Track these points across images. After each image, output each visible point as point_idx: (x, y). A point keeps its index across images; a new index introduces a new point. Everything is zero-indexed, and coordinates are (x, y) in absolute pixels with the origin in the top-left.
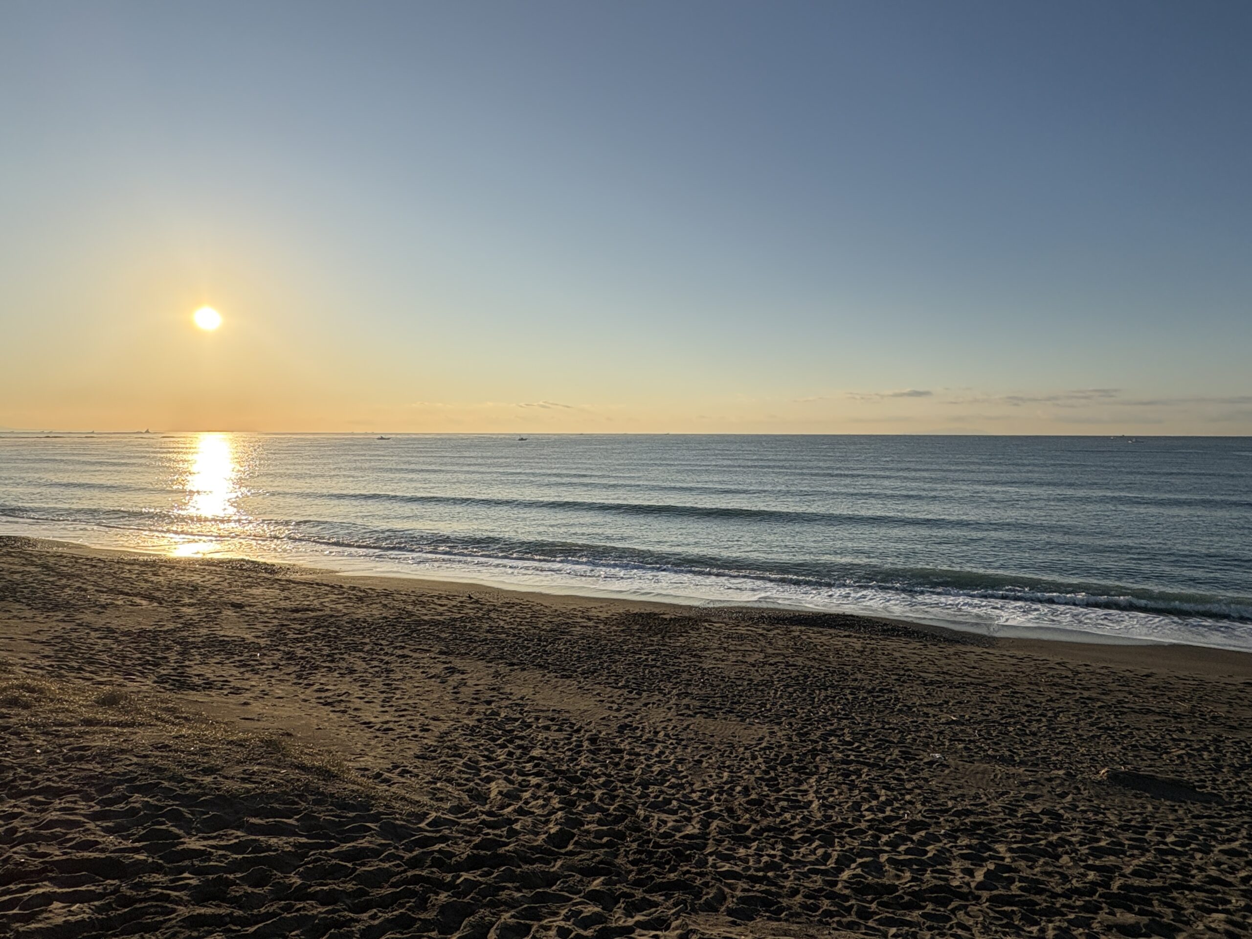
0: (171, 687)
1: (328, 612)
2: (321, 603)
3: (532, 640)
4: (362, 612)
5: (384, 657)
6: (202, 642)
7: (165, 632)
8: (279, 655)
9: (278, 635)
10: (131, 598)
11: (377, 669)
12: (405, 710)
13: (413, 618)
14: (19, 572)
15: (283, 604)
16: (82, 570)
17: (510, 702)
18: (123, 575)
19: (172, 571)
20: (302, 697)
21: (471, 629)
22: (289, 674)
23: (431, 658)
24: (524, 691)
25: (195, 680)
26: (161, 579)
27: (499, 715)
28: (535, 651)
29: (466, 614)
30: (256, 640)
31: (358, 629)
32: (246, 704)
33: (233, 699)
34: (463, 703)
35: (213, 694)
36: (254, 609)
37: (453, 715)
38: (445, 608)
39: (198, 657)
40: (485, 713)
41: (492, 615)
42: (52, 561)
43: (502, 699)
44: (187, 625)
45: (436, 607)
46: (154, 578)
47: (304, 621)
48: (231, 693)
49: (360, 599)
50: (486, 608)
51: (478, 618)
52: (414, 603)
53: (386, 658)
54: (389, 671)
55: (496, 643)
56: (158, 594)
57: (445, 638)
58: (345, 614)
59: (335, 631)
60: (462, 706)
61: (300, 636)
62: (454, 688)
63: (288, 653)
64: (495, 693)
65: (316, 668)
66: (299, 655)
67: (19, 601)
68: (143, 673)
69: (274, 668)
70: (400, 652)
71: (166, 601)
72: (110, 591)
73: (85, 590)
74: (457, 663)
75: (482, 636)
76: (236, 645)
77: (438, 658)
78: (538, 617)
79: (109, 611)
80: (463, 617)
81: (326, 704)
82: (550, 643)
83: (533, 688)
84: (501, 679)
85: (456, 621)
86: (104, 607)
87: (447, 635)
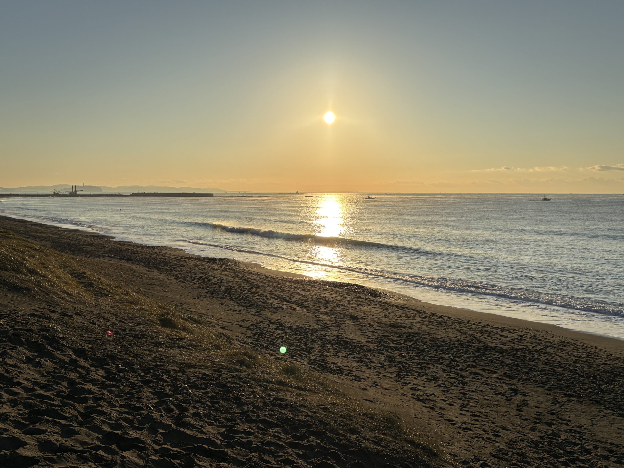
0: (318, 369)
1: (416, 330)
2: (411, 323)
3: (588, 378)
4: (441, 334)
5: (460, 372)
6: (334, 340)
7: (312, 330)
8: (383, 358)
10: (291, 304)
11: (454, 380)
12: (479, 416)
13: (482, 344)
14: (231, 282)
15: (384, 320)
16: (263, 283)
17: (569, 428)
18: (285, 289)
19: (313, 289)
20: (401, 391)
21: (531, 360)
22: (391, 373)
24: (582, 421)
25: (332, 366)
26: (307, 293)
27: (559, 437)
28: (591, 388)
29: (526, 346)
30: (367, 344)
31: (439, 346)
32: (365, 389)
33: (356, 384)
34: (526, 420)
35: (344, 378)
36: (365, 322)
37: (518, 428)
38: (507, 339)
39: (332, 351)
40: (546, 433)
41: (550, 350)
42: (247, 276)
43: (561, 424)
44: (325, 327)
45: (500, 337)
46: (303, 293)
47: (399, 335)
48: (354, 379)
49: (439, 323)
50: (543, 344)
51: (537, 351)
52: (482, 332)
53: (462, 373)
54: (464, 383)
55: (553, 375)
56: (306, 304)
57: (509, 364)
58: (428, 334)
59: (422, 346)
60: (526, 423)
61: (397, 346)
62: (518, 406)
63: (390, 357)
64: (554, 418)
65: (410, 371)
66: (397, 360)
67: (232, 300)
68: (301, 356)
70: (472, 370)
71: (311, 309)
72: (279, 298)
73: (266, 296)
74: (520, 386)
75: (541, 367)
76: (355, 346)
77: (503, 379)
78: (593, 358)
79: (279, 312)
80: (523, 348)
81: (419, 400)
82: (606, 383)
83: (591, 420)
84: (560, 407)
85: (518, 351)
86: (276, 308)
87: (510, 362)
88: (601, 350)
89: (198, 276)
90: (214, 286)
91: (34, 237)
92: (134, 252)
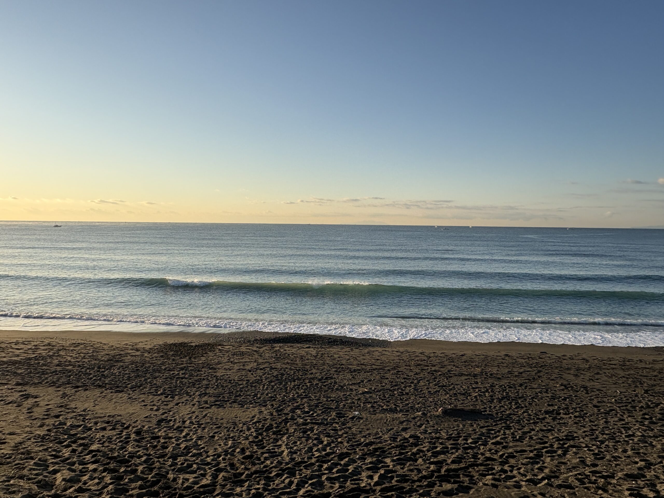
3: (94, 369)
17: (75, 414)
21: (44, 365)
23: (9, 389)
24: (86, 405)
27: (65, 424)
28: (95, 376)
29: (39, 354)
34: (36, 419)
37: (28, 429)
38: (21, 351)
40: (54, 425)
41: (61, 353)
43: (69, 412)
45: (14, 350)
50: (56, 349)
51: (50, 357)
55: (64, 373)
57: (21, 373)
60: (35, 422)
62: (28, 409)
64: (63, 409)
74: (31, 390)
75: (53, 369)
77: (14, 388)
78: (98, 352)
80: (37, 356)
82: (107, 369)
83: (93, 402)
84: (68, 399)
85: (31, 360)
87: (23, 371)
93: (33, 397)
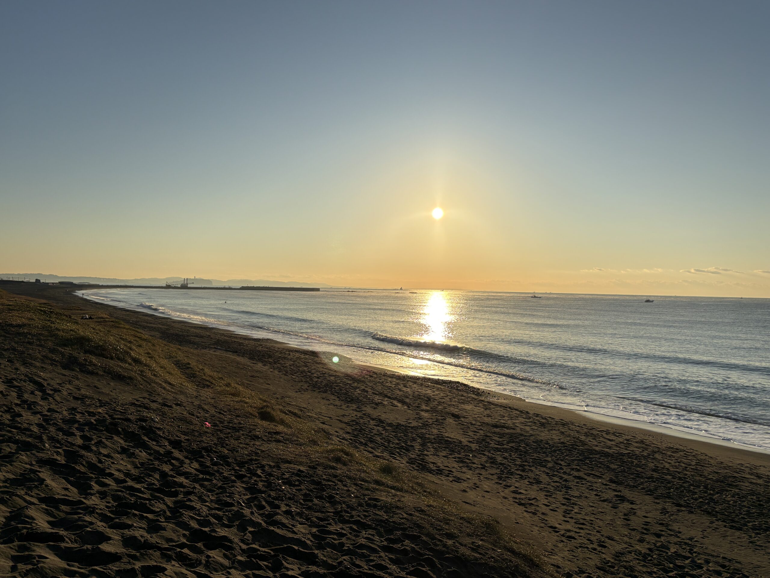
0: (417, 468)
1: (518, 431)
2: (514, 423)
3: (699, 487)
4: (544, 435)
5: (563, 476)
6: (434, 439)
7: (412, 428)
8: (484, 459)
9: (483, 441)
10: (392, 401)
11: (558, 484)
12: (583, 524)
13: (586, 447)
14: (333, 376)
15: (486, 420)
17: (679, 540)
18: (387, 384)
19: (415, 385)
20: (502, 494)
21: (638, 466)
22: (492, 475)
24: (692, 533)
25: (431, 466)
26: (409, 390)
27: (669, 549)
28: (702, 498)
29: (633, 451)
30: (469, 444)
31: (542, 448)
32: (465, 491)
33: (456, 485)
34: (634, 530)
35: (443, 479)
36: (467, 420)
38: (613, 443)
39: (432, 450)
40: (655, 544)
41: (657, 456)
43: (671, 535)
44: (425, 425)
45: (606, 441)
46: (404, 389)
47: (502, 435)
48: (454, 481)
49: (542, 425)
50: (650, 449)
51: (644, 457)
52: (586, 435)
53: (565, 477)
54: (568, 488)
55: (662, 483)
56: (407, 400)
57: (614, 469)
58: (532, 435)
59: (524, 448)
60: (633, 533)
61: (499, 447)
62: (625, 515)
63: (492, 458)
64: (664, 528)
65: (512, 474)
66: (500, 462)
67: (333, 394)
68: (400, 454)
69: (482, 468)
70: (576, 474)
71: (412, 406)
72: (380, 394)
73: (367, 392)
74: (627, 493)
75: (649, 473)
76: (456, 446)
77: (608, 485)
78: (703, 466)
79: (380, 408)
80: (629, 453)
81: (520, 504)
82: (718, 493)
83: (701, 532)
84: (669, 517)
85: (624, 456)
86: (377, 404)
87: (616, 467)
88: (711, 457)
89: (301, 369)
90: (316, 380)
91: (144, 327)
92: (240, 344)
93: (628, 501)
